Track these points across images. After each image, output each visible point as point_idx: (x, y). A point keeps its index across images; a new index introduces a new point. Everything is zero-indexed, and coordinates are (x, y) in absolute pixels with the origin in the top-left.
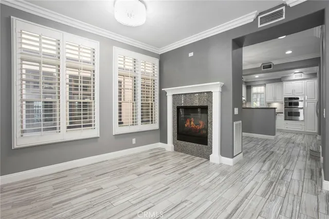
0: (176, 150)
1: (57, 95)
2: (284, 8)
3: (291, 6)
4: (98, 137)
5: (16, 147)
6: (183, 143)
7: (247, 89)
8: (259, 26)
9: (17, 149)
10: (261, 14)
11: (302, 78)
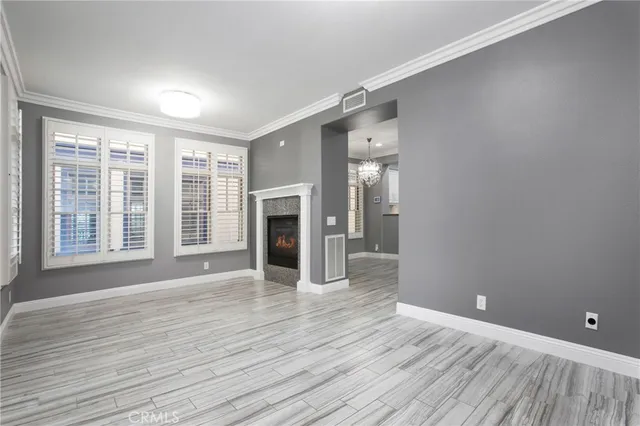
0: (266, 278)
1: (97, 206)
2: (364, 92)
3: (370, 90)
4: (152, 260)
5: (46, 267)
6: (275, 268)
8: (345, 111)
9: (49, 270)
10: (345, 96)
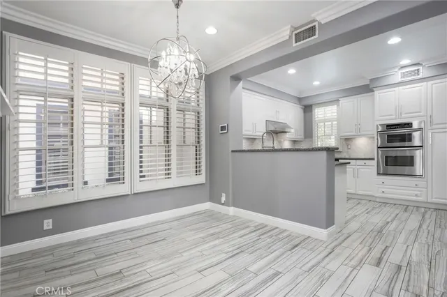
7: (305, 112)
11: (420, 76)
